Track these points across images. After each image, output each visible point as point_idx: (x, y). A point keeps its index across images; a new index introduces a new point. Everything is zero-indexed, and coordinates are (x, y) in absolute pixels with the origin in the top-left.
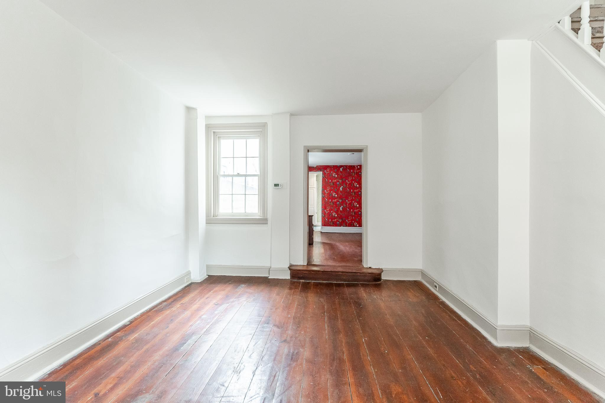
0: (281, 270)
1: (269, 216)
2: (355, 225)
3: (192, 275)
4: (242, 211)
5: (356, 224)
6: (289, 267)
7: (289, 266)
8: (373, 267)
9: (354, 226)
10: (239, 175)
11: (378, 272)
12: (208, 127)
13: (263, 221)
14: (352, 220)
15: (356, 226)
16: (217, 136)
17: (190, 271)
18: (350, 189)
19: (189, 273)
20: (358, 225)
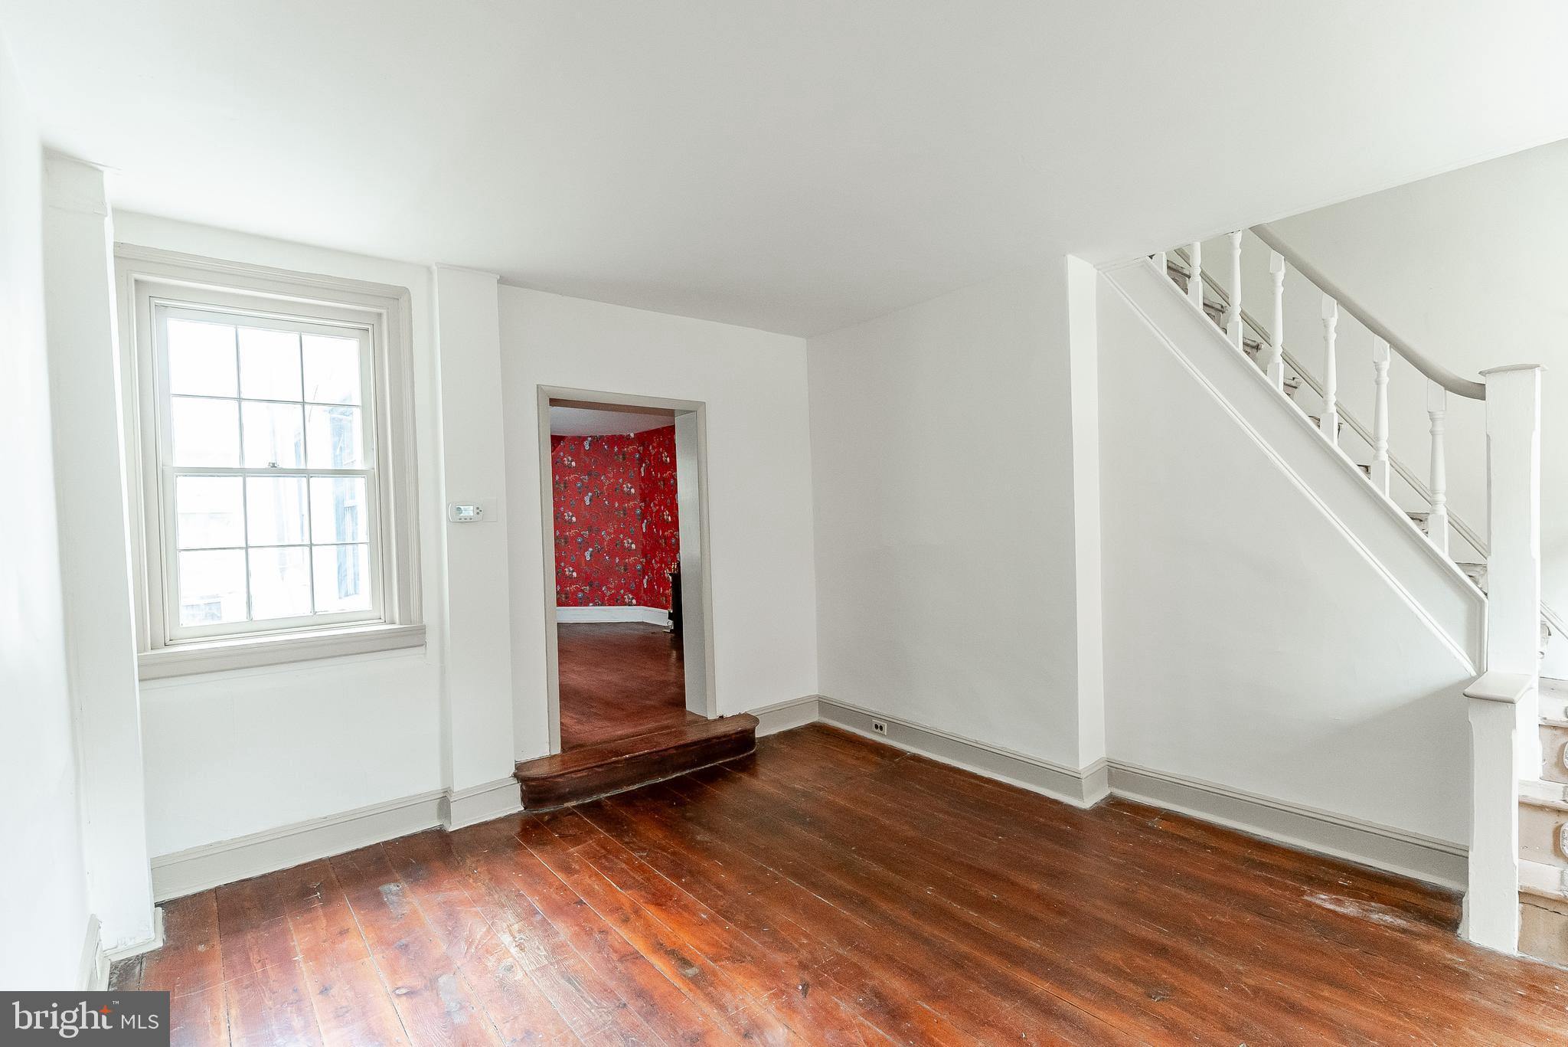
2: (627, 600)
5: (628, 597)
6: (515, 775)
7: (513, 770)
8: (728, 714)
9: (624, 604)
10: (272, 470)
13: (406, 638)
14: (618, 588)
15: (630, 604)
16: (153, 301)
17: (96, 917)
18: (609, 497)
20: (634, 601)
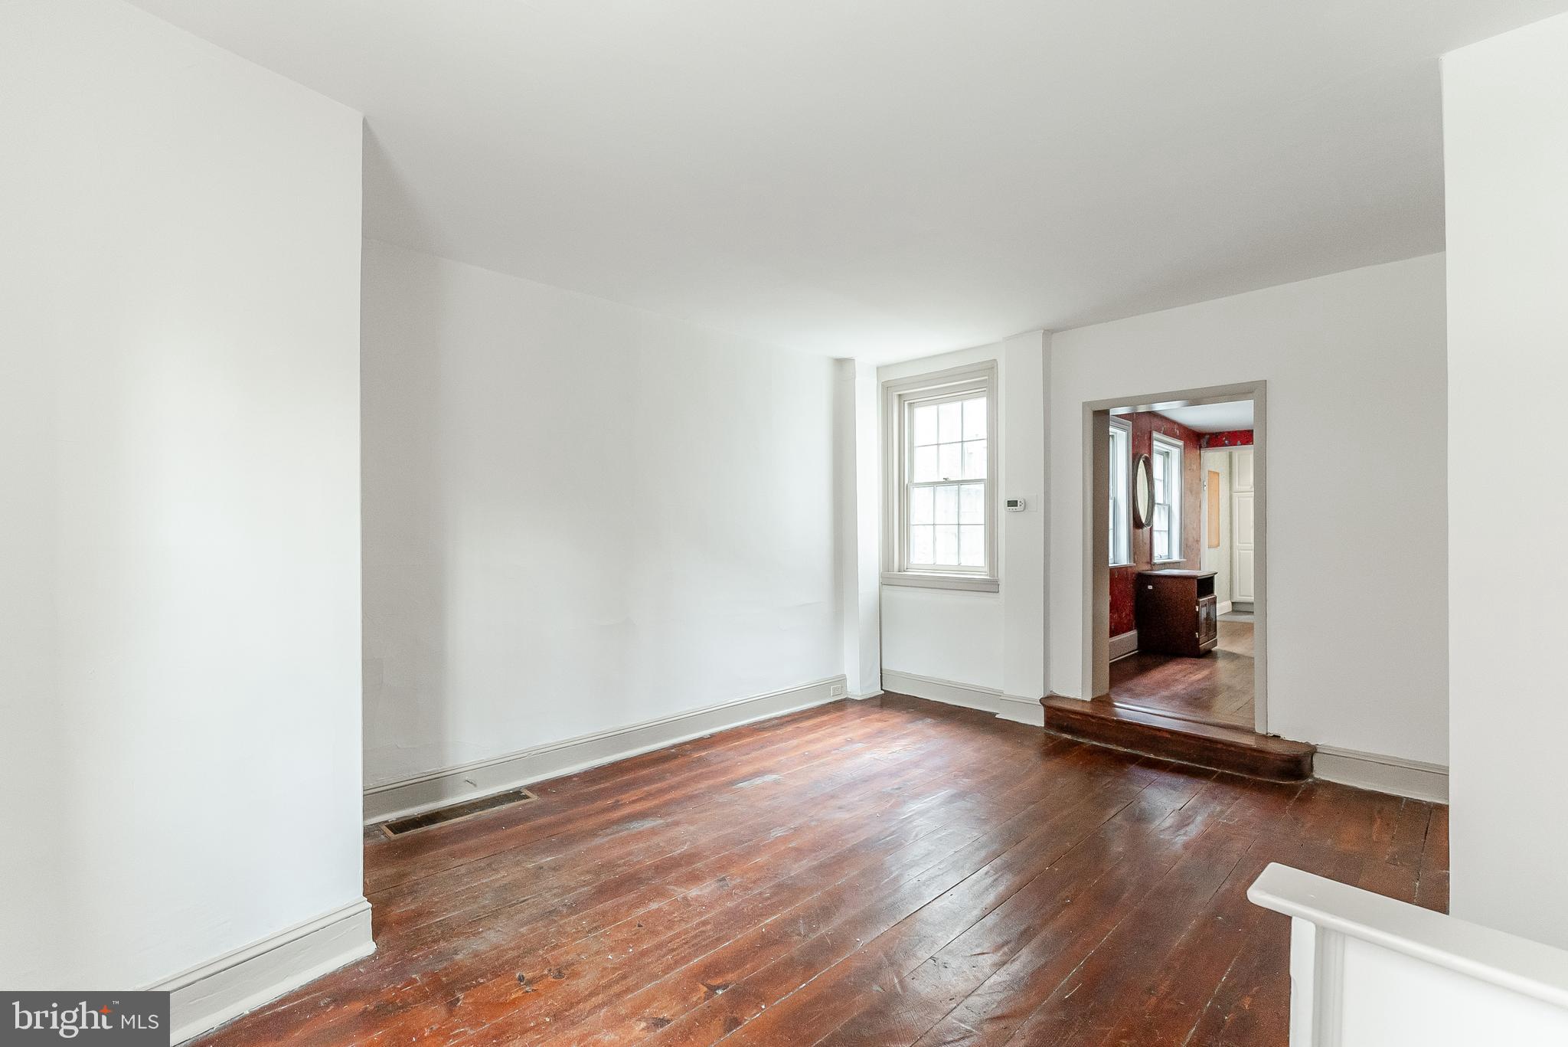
0: (1025, 704)
1: (1002, 575)
3: (848, 684)
4: (952, 561)
6: (1043, 700)
7: (1044, 696)
10: (947, 482)
11: (1301, 751)
12: (886, 388)
13: (990, 586)
16: (906, 403)
17: (845, 676)
19: (842, 679)
